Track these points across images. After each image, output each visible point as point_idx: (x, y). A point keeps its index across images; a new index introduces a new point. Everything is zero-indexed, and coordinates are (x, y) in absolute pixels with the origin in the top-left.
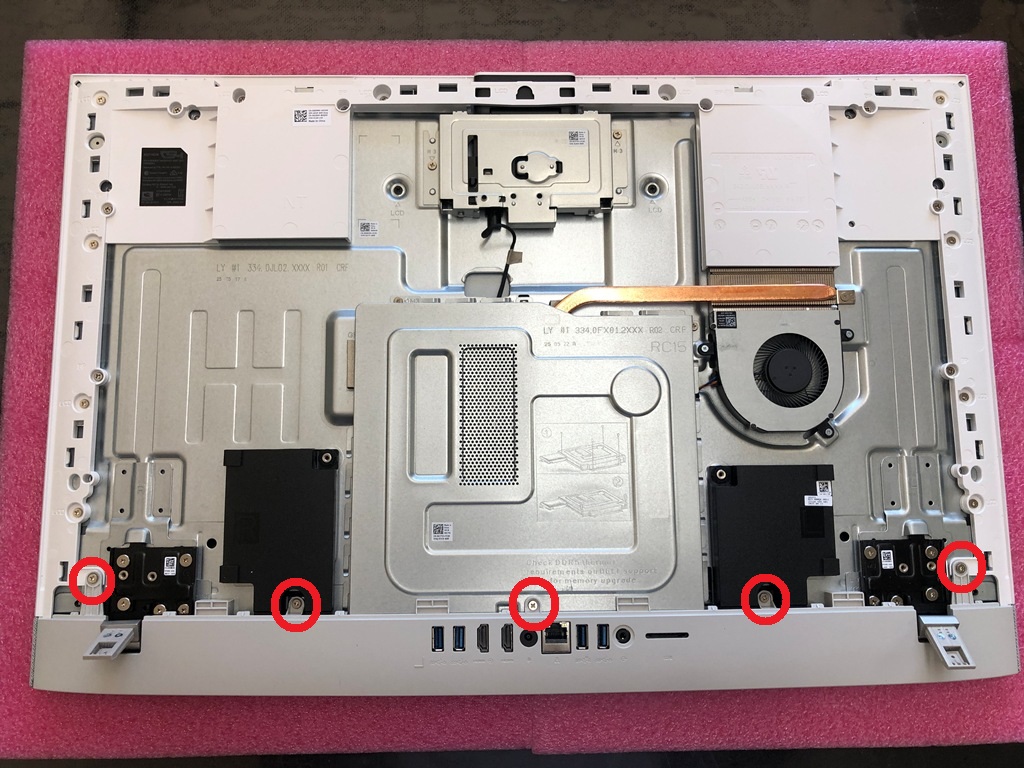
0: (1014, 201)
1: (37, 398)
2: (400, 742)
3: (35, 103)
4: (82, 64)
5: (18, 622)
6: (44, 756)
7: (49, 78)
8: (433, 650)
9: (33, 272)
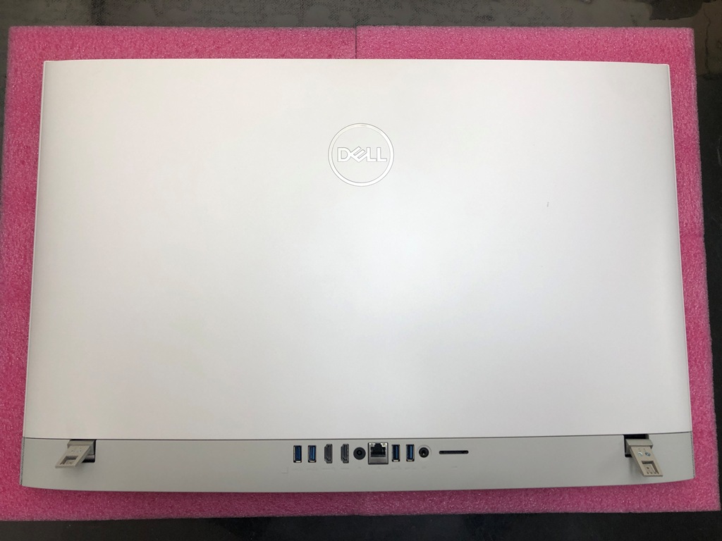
0: (696, 140)
1: (20, 276)
2: (269, 510)
3: (16, 70)
4: (49, 43)
5: (9, 428)
6: (28, 519)
7: (26, 53)
8: (295, 462)
9: (16, 188)
